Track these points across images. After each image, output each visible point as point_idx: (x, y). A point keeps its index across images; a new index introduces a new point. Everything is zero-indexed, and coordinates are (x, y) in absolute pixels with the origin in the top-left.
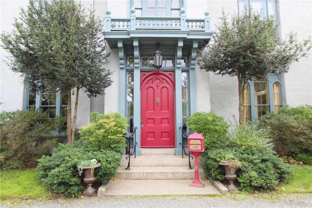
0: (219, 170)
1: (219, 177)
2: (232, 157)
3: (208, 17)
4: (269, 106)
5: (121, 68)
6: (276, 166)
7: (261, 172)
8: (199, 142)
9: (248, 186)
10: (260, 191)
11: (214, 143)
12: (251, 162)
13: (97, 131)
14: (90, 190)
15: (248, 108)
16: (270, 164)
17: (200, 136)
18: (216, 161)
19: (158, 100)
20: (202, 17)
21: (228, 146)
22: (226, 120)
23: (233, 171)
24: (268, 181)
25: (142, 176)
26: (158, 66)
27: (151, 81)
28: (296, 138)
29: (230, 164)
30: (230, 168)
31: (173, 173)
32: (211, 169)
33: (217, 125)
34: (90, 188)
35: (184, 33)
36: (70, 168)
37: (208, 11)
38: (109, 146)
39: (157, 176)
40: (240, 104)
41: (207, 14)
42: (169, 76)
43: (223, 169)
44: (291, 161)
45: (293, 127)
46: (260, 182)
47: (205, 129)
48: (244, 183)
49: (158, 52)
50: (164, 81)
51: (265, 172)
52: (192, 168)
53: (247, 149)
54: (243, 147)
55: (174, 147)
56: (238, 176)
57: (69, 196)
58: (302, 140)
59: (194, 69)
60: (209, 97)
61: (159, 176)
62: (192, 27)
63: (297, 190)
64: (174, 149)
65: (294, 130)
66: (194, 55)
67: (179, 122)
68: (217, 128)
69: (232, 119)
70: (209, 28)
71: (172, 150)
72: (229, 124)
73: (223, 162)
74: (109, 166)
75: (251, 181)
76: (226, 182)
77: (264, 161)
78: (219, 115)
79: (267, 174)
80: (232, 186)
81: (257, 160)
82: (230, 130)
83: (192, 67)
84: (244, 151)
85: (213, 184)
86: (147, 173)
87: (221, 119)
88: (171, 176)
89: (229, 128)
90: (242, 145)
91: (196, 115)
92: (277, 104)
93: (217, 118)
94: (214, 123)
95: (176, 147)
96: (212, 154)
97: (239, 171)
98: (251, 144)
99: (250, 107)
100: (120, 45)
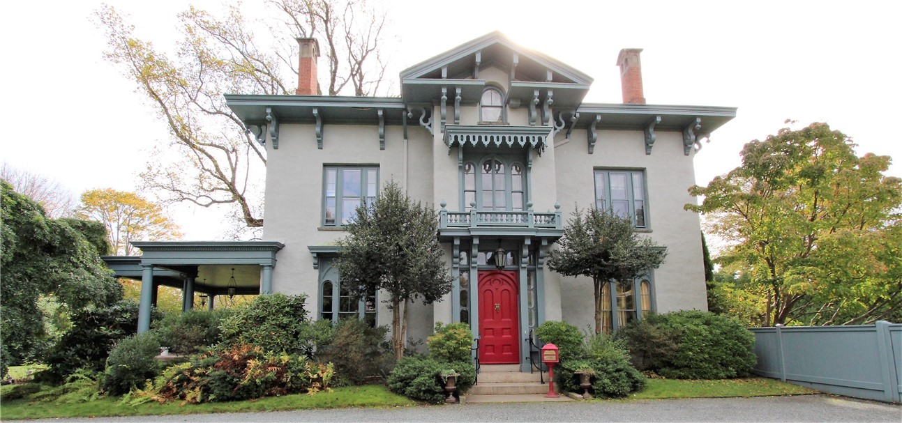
0: (574, 381)
1: (574, 387)
2: (587, 366)
3: (559, 210)
4: (636, 312)
5: (455, 268)
6: (629, 375)
7: (614, 380)
8: (554, 352)
9: (601, 393)
10: (613, 398)
11: (568, 354)
12: (605, 371)
13: (448, 342)
14: (452, 398)
15: (608, 314)
16: (623, 374)
17: (554, 347)
18: (571, 371)
19: (497, 306)
20: (553, 211)
21: (583, 358)
22: (580, 330)
23: (587, 379)
24: (620, 388)
25: (492, 391)
26: (501, 267)
27: (488, 283)
28: (657, 349)
29: (585, 372)
30: (585, 376)
31: (525, 387)
32: (565, 381)
33: (571, 336)
34: (451, 396)
35: (532, 230)
36: (433, 377)
37: (558, 204)
38: (459, 358)
39: (507, 391)
40: (596, 311)
41: (557, 207)
42: (511, 276)
43: (578, 378)
44: (652, 376)
45: (654, 337)
46: (613, 388)
47: (558, 340)
48: (597, 389)
49: (500, 250)
50: (504, 282)
51: (618, 380)
52: (544, 383)
53: (602, 360)
54: (599, 358)
55: (518, 364)
56: (592, 384)
57: (433, 402)
58: (662, 351)
59: (542, 268)
60: (560, 302)
61: (510, 391)
62: (541, 221)
63: (648, 396)
64: (519, 365)
65: (654, 341)
66: (542, 253)
67: (525, 332)
68: (571, 338)
69: (587, 330)
70: (560, 223)
71: (516, 367)
72: (583, 334)
73: (579, 371)
74: (468, 375)
75: (604, 388)
76: (581, 391)
77: (618, 371)
78: (572, 324)
79: (620, 382)
80: (587, 394)
81: (610, 369)
82: (584, 341)
83: (539, 266)
84: (599, 362)
85: (567, 396)
86: (498, 387)
87: (575, 329)
88: (522, 390)
89: (584, 339)
90: (597, 357)
91: (547, 324)
92: (645, 309)
93: (571, 327)
94: (568, 333)
95: (522, 363)
96: (566, 365)
97: (593, 379)
98: (606, 355)
99: (611, 312)
100: (457, 242)
